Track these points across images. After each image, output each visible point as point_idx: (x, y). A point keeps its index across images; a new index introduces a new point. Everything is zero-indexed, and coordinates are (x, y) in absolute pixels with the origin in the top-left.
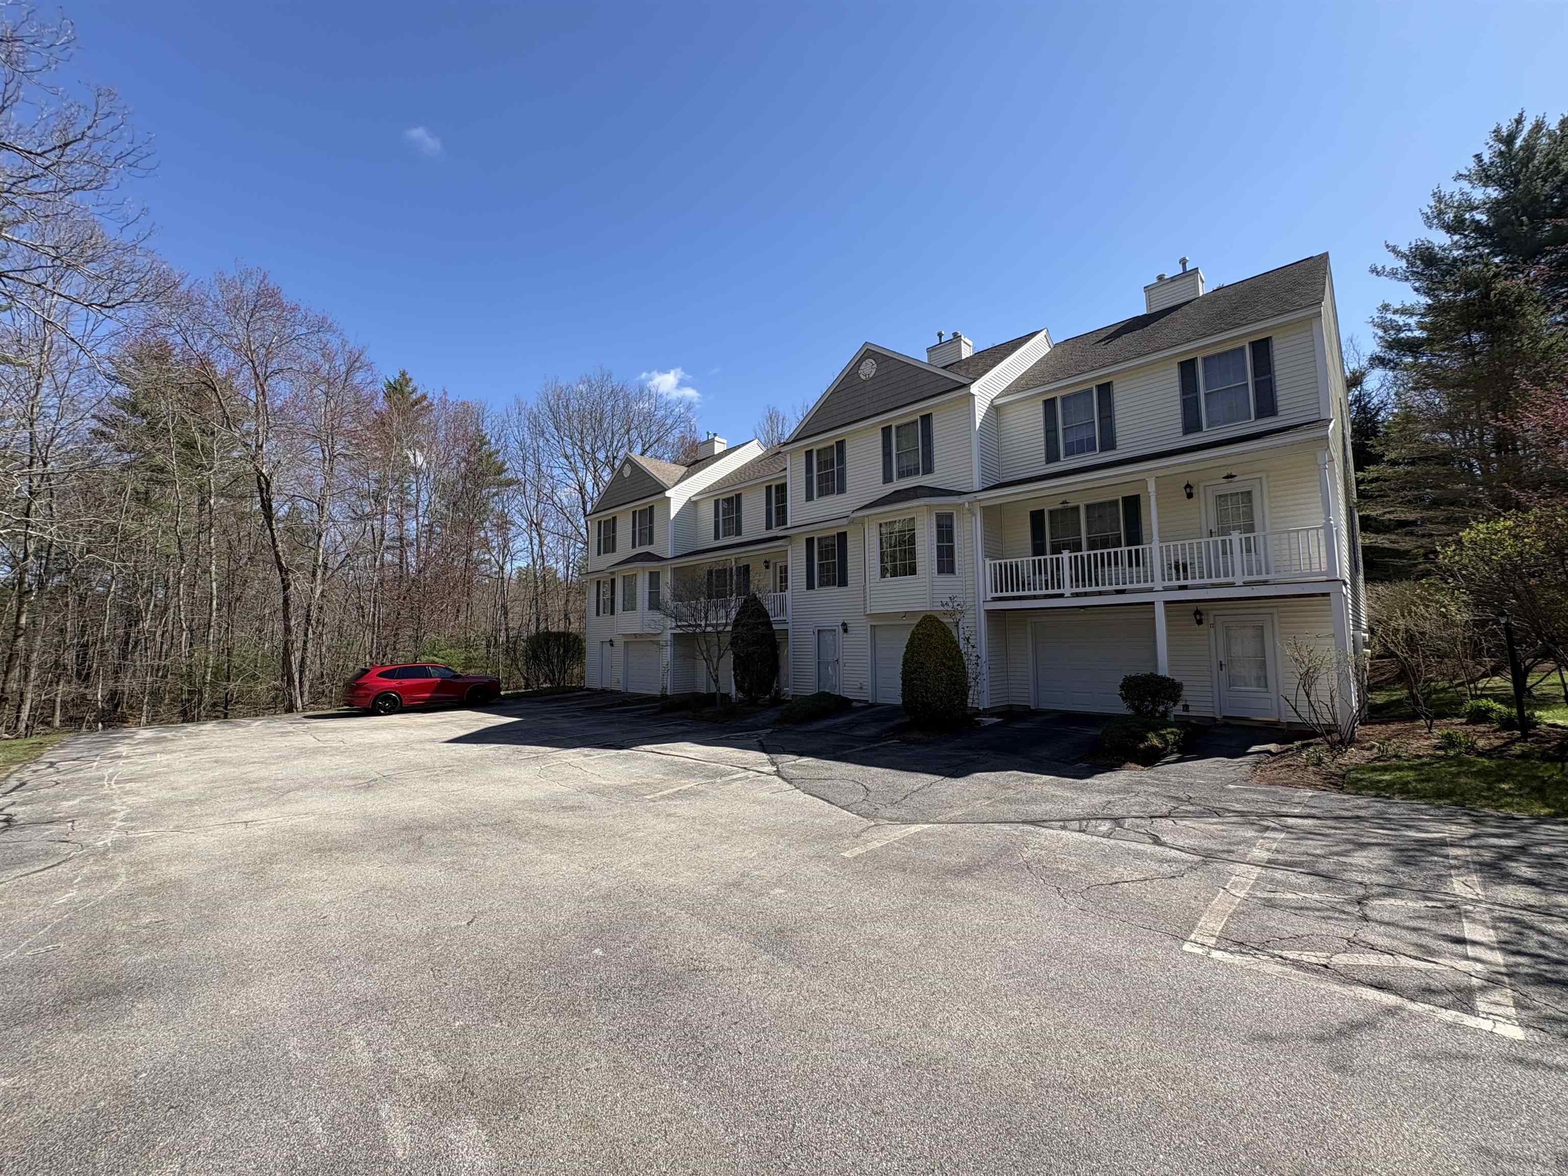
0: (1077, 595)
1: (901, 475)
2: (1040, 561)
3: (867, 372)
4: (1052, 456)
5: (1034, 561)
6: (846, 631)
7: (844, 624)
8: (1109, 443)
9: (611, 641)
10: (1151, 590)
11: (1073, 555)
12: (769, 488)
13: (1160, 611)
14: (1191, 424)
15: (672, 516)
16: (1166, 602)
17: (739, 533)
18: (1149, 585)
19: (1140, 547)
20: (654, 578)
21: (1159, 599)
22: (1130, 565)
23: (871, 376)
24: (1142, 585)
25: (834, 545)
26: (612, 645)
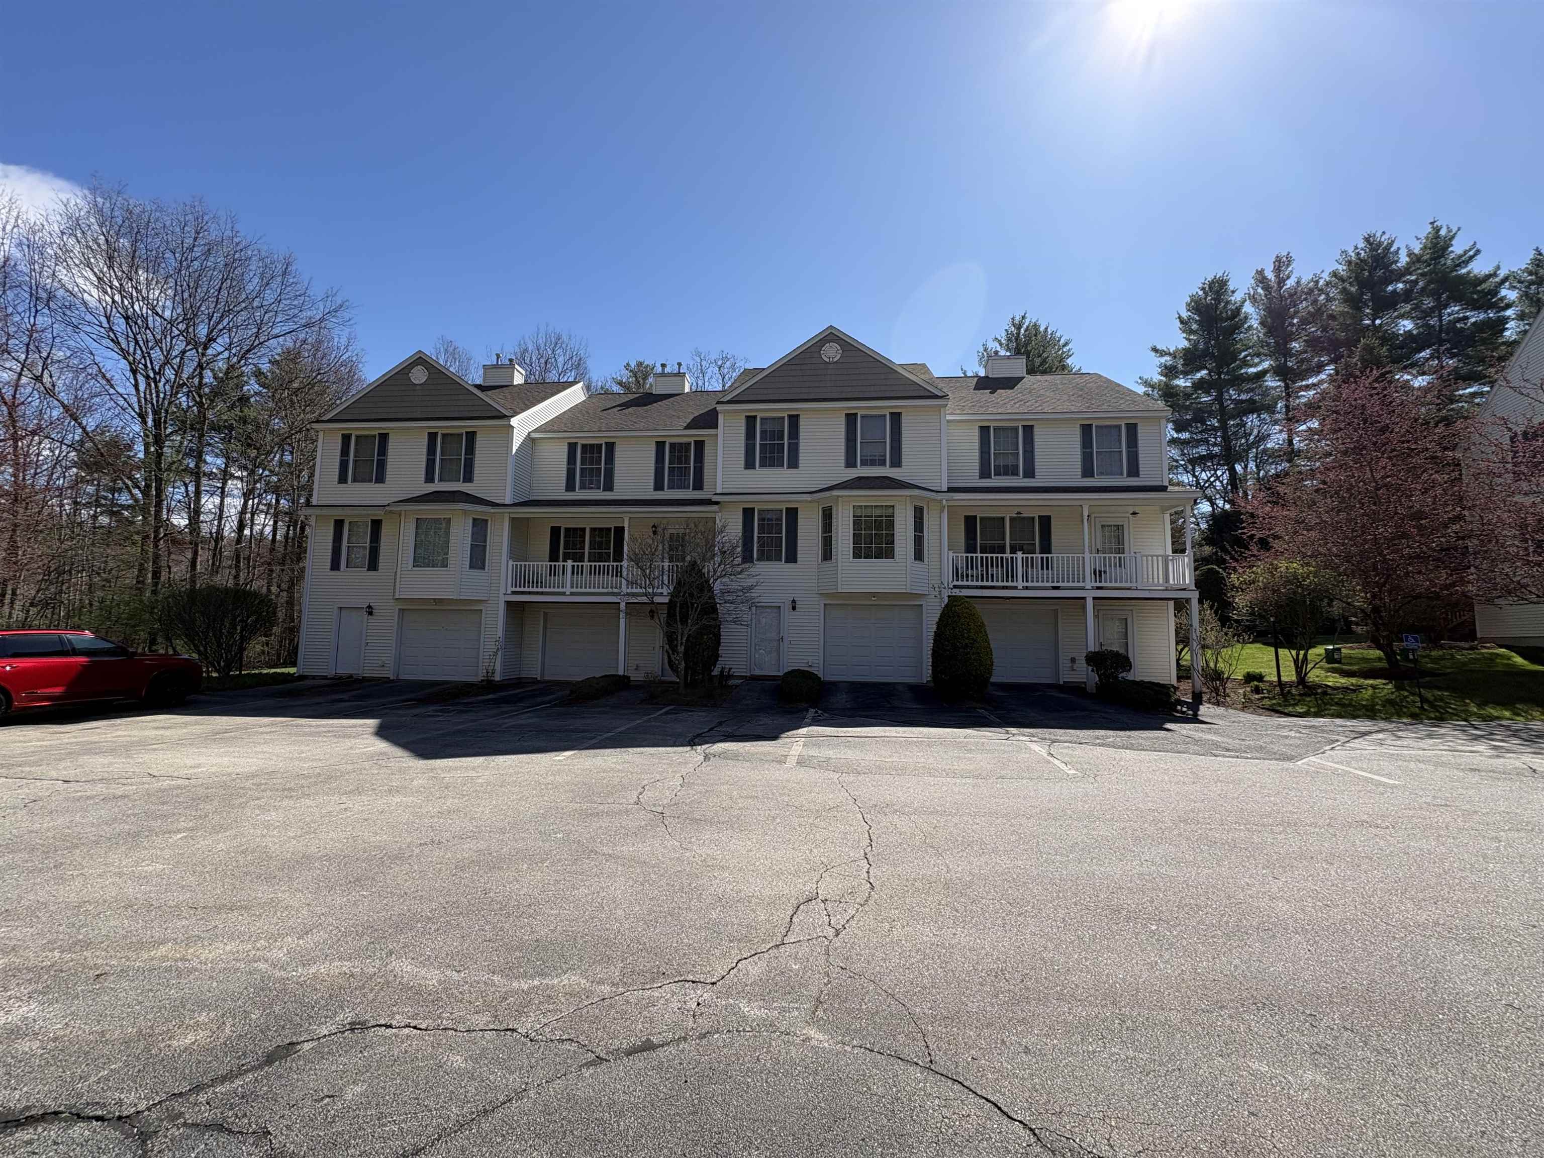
0: (1027, 588)
1: (864, 463)
2: (972, 557)
3: (831, 355)
4: (985, 473)
5: (967, 557)
6: (794, 608)
7: (794, 601)
8: (1030, 472)
9: (369, 607)
10: (1083, 588)
11: (1025, 556)
12: (660, 446)
13: (1090, 604)
14: (1087, 472)
15: (514, 451)
16: (1094, 598)
17: (609, 487)
18: (1081, 584)
19: (1050, 556)
20: (480, 526)
21: (1090, 595)
22: (1042, 569)
23: (835, 360)
24: (1076, 584)
25: (781, 520)
26: (370, 613)
